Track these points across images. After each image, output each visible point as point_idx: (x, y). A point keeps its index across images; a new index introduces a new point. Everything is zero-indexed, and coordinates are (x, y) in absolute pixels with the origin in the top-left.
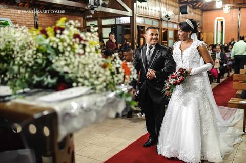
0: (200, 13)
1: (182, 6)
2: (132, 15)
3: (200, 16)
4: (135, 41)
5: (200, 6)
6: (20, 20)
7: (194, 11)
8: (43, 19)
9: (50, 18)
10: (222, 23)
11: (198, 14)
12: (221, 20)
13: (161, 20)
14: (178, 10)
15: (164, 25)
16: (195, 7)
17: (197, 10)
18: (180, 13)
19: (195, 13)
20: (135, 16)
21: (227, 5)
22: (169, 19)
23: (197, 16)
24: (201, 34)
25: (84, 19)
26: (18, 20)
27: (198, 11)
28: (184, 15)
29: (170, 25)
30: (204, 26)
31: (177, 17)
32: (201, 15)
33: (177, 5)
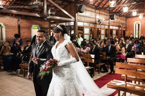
0: (124, 19)
1: (111, 15)
2: (74, 21)
3: (124, 21)
4: (76, 36)
5: (125, 15)
6: (9, 24)
7: (120, 18)
8: (23, 23)
9: (28, 22)
10: (139, 25)
11: (123, 20)
12: (138, 23)
13: (95, 23)
14: (108, 17)
15: (98, 26)
16: (121, 15)
17: (122, 17)
18: (110, 19)
19: (121, 19)
20: (76, 21)
21: (141, 14)
22: (100, 23)
23: (122, 21)
24: (126, 31)
25: (49, 22)
26: (7, 24)
27: (124, 18)
28: (113, 20)
29: (103, 26)
30: (127, 27)
31: (107, 21)
32: (126, 20)
33: (108, 14)
